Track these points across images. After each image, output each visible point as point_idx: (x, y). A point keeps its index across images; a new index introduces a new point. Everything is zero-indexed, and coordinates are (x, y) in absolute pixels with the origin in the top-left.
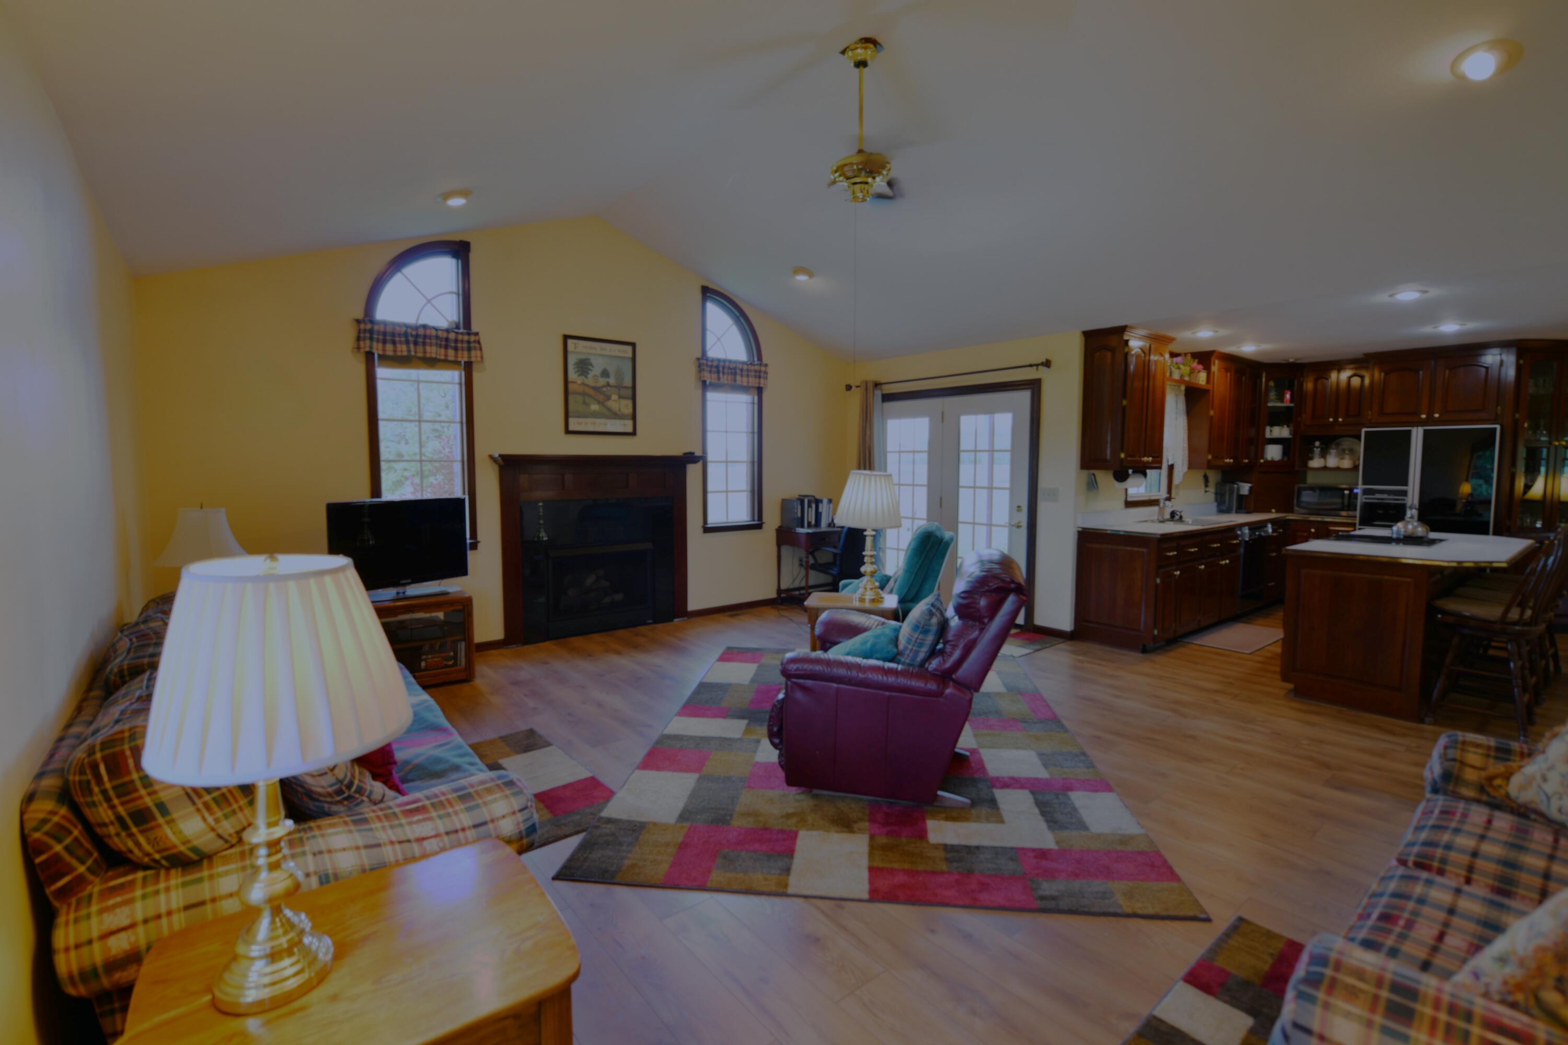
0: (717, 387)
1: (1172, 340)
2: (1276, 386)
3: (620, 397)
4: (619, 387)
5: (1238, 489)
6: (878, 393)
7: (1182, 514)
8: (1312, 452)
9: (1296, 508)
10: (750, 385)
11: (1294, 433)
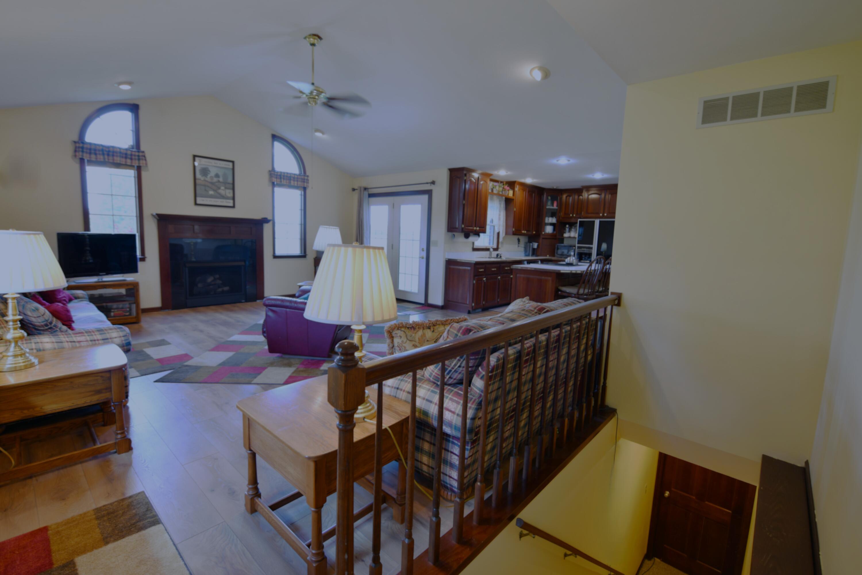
0: (280, 185)
1: (491, 175)
2: (551, 199)
3: (226, 188)
4: (225, 183)
5: (532, 246)
6: (366, 193)
7: (502, 255)
8: (565, 229)
9: (556, 255)
10: (299, 185)
11: (557, 221)
